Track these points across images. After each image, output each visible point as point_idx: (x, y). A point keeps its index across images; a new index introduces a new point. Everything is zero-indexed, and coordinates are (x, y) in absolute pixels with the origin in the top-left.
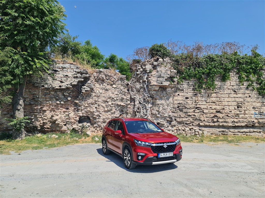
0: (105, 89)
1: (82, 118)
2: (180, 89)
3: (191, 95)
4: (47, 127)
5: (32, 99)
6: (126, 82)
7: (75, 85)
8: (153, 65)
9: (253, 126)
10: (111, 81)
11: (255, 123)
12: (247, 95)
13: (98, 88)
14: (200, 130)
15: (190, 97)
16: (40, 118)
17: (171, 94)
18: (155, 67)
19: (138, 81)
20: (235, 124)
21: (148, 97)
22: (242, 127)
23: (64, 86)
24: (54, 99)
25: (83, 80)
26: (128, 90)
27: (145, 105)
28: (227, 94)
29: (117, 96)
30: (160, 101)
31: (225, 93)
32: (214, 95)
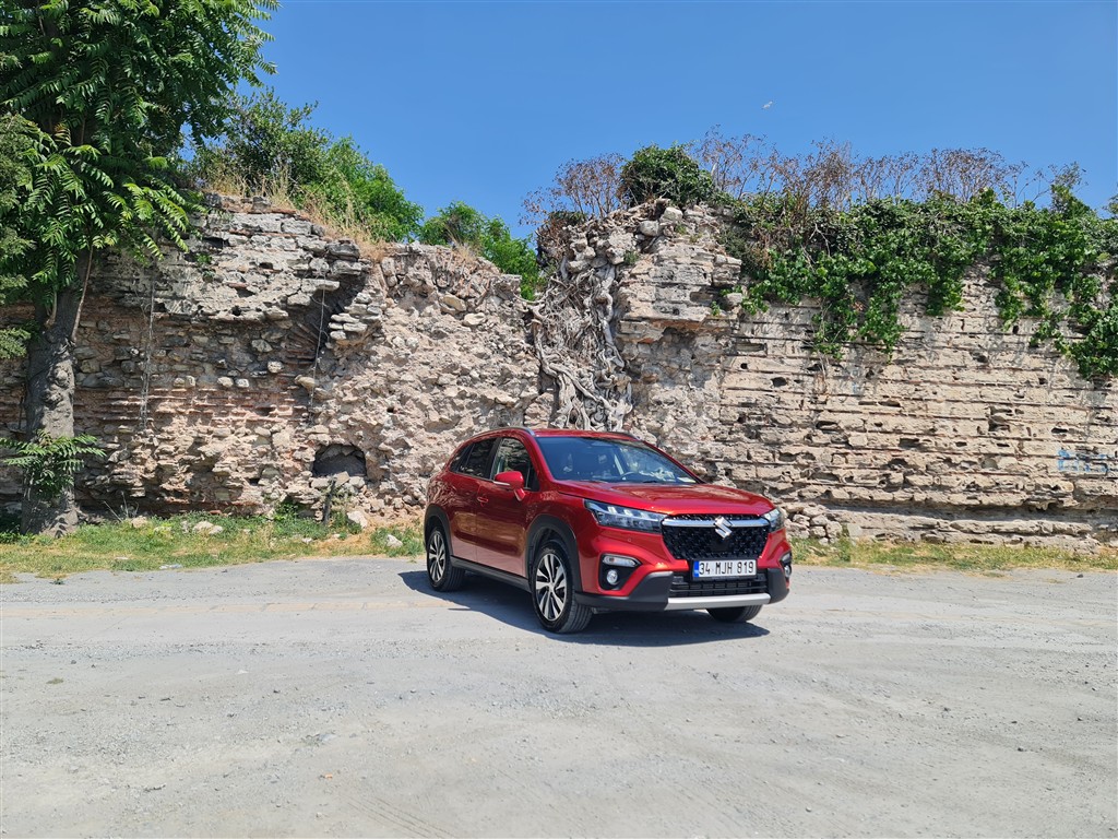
0: (433, 329)
1: (330, 453)
2: (753, 341)
3: (797, 371)
4: (176, 487)
5: (109, 366)
6: (521, 304)
7: (300, 305)
8: (639, 233)
9: (1054, 510)
10: (460, 297)
11: (1064, 495)
12: (1033, 377)
13: (400, 323)
14: (831, 518)
15: (791, 377)
16: (145, 446)
17: (714, 363)
18: (646, 243)
19: (574, 300)
20: (979, 498)
21: (617, 370)
22: (1007, 511)
23: (253, 308)
24: (208, 367)
25: (336, 284)
26: (531, 340)
27: (603, 404)
28: (947, 367)
29: (483, 362)
30: (667, 388)
31: (941, 363)
32: (892, 371)
